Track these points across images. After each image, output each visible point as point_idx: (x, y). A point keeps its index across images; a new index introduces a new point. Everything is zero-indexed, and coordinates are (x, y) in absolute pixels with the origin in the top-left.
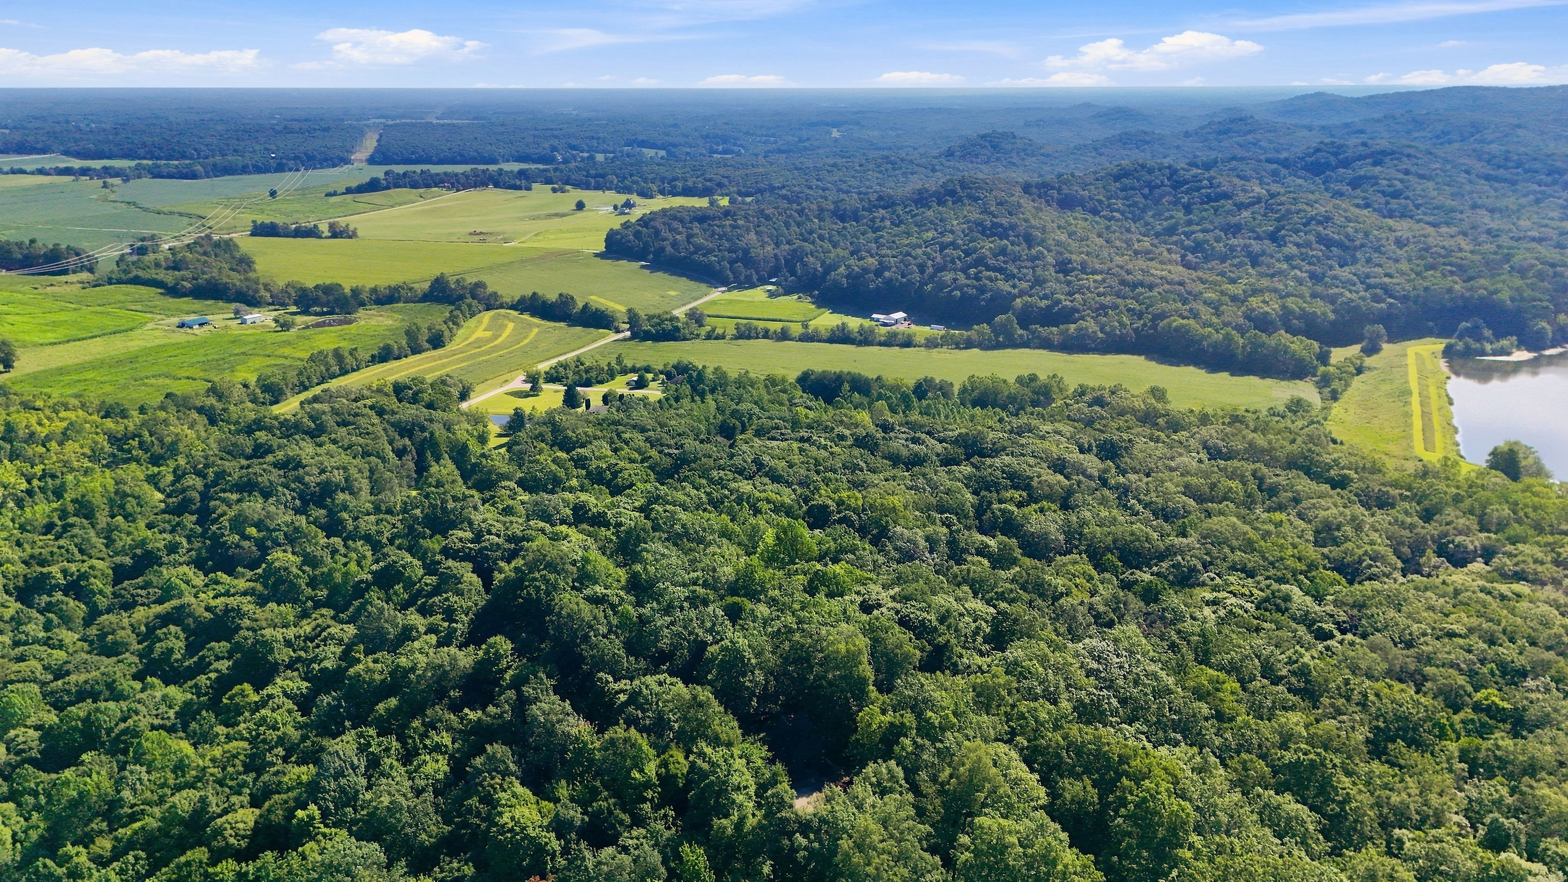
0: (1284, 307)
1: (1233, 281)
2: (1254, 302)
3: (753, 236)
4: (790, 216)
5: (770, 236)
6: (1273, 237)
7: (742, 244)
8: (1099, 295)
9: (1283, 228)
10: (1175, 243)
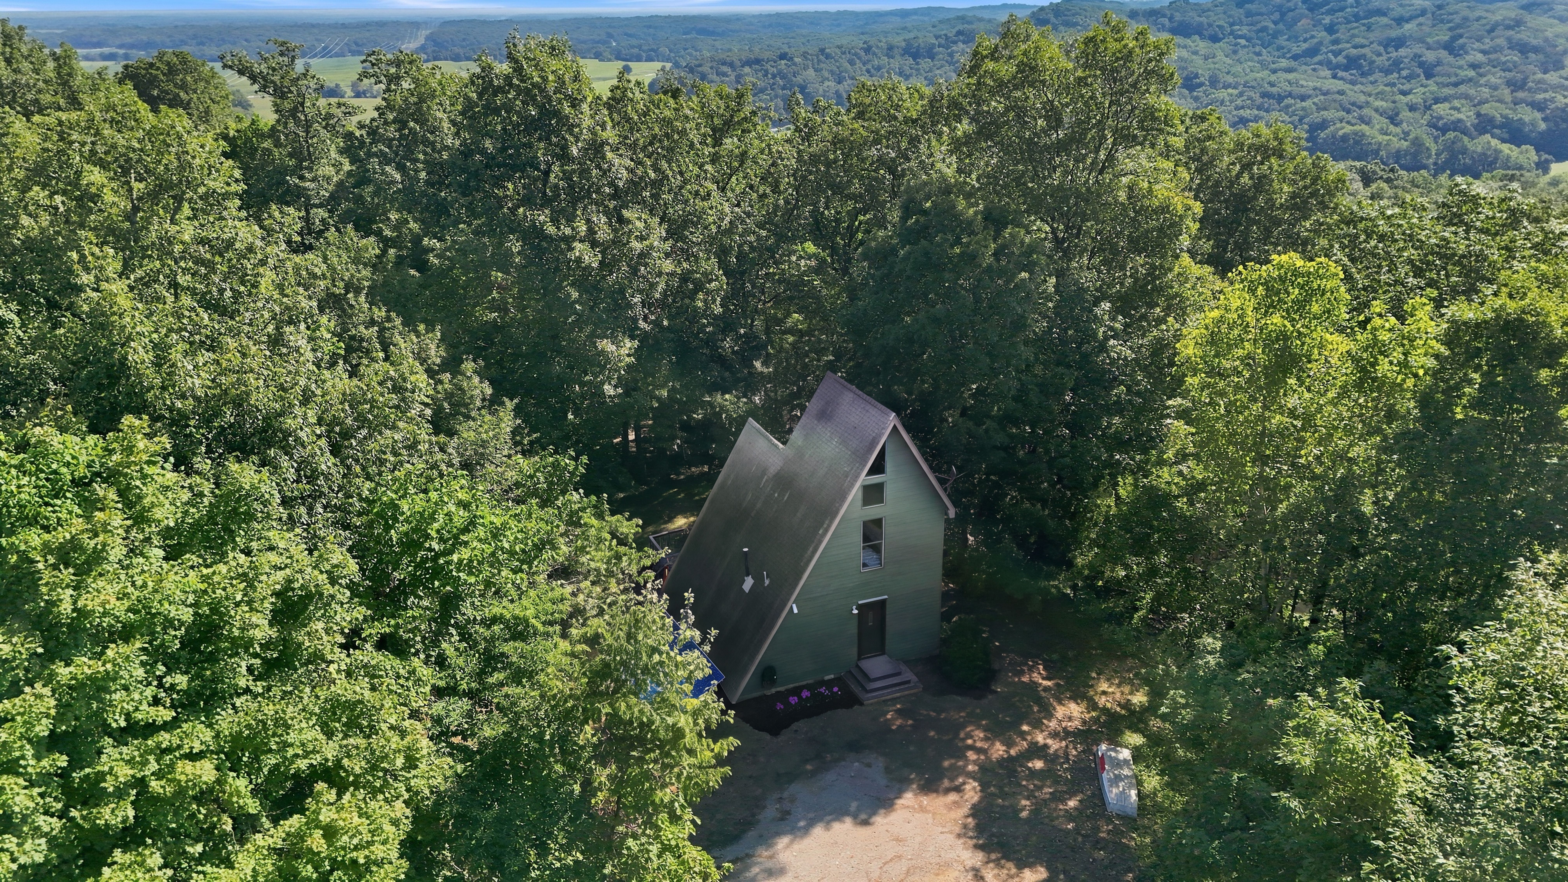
0: (1478, 115)
1: (1404, 93)
2: (1441, 109)
3: (811, 72)
4: (856, 54)
5: (832, 72)
6: (1449, 47)
7: (799, 79)
8: (1237, 108)
9: (1461, 36)
10: (1320, 63)
